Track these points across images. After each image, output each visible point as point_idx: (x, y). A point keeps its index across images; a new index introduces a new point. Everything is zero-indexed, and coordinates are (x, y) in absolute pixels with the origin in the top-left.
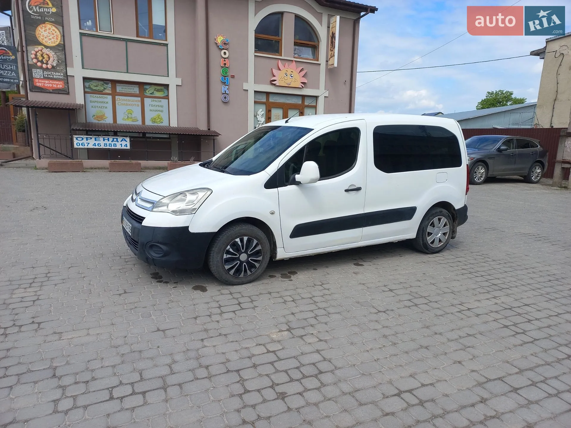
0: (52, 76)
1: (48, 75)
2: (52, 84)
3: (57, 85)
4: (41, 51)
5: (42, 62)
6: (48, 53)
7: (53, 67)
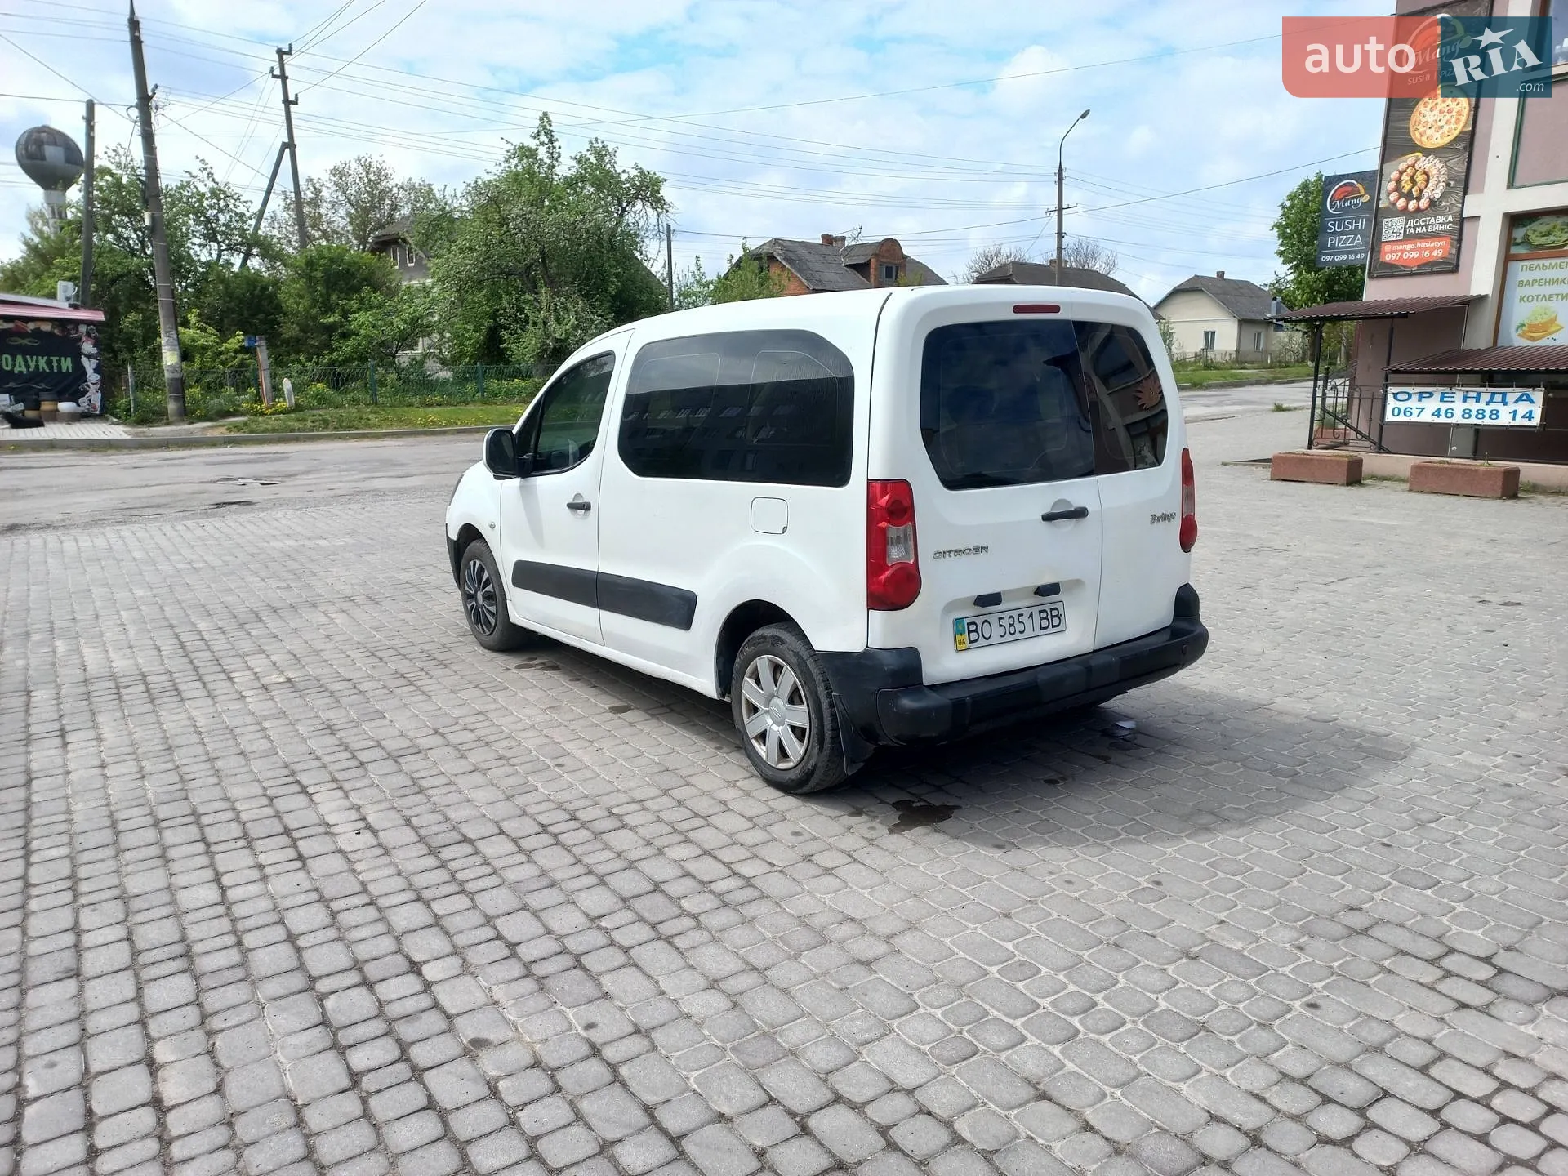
0: (1424, 229)
1: (1415, 228)
2: (1420, 250)
3: (1431, 250)
4: (1413, 166)
5: (1409, 196)
6: (1427, 167)
7: (1432, 203)
